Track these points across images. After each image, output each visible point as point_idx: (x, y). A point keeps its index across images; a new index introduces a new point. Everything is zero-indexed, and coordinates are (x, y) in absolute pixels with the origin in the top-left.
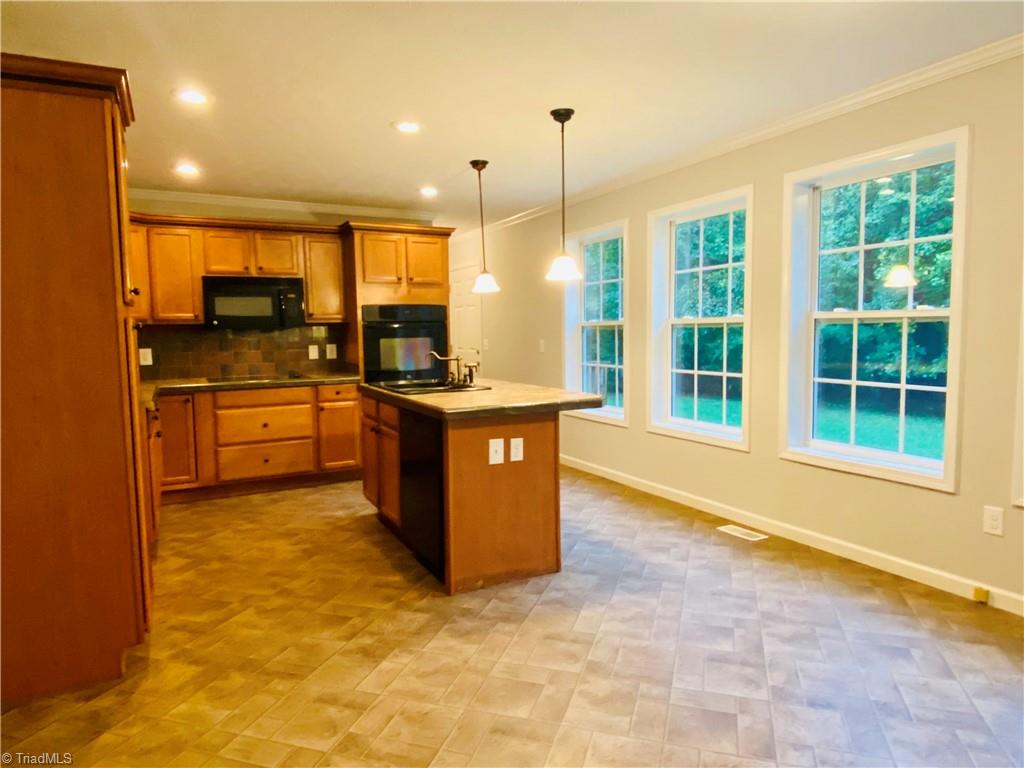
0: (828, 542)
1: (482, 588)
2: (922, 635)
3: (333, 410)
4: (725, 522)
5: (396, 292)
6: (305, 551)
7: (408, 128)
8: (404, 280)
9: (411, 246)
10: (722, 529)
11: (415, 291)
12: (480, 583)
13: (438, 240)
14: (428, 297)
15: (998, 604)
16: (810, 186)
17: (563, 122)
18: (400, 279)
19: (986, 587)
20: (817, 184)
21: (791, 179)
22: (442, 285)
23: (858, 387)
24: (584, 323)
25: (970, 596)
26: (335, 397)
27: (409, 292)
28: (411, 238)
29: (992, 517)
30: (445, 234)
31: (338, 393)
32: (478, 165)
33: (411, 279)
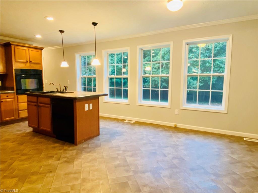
0: (147, 121)
1: (84, 142)
2: (172, 133)
3: (6, 102)
4: (125, 120)
5: (26, 65)
6: (19, 144)
7: (50, 19)
8: (28, 61)
9: (30, 52)
10: (125, 121)
11: (32, 65)
12: (84, 141)
13: (39, 51)
14: (36, 67)
15: (178, 127)
16: (141, 49)
17: (95, 26)
18: (27, 61)
19: (176, 124)
20: (143, 49)
21: (139, 47)
22: (40, 64)
23: (151, 90)
24: (82, 76)
25: (174, 126)
26: (6, 97)
27: (30, 65)
28: (30, 49)
29: (177, 111)
30: (41, 49)
31: (7, 96)
32: (62, 32)
33: (31, 62)
